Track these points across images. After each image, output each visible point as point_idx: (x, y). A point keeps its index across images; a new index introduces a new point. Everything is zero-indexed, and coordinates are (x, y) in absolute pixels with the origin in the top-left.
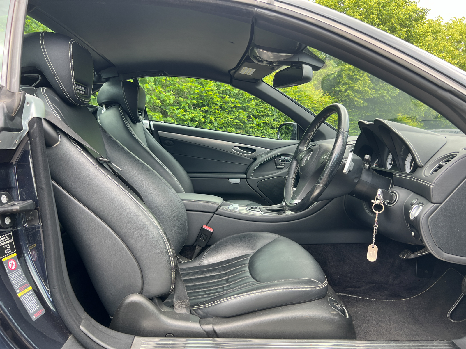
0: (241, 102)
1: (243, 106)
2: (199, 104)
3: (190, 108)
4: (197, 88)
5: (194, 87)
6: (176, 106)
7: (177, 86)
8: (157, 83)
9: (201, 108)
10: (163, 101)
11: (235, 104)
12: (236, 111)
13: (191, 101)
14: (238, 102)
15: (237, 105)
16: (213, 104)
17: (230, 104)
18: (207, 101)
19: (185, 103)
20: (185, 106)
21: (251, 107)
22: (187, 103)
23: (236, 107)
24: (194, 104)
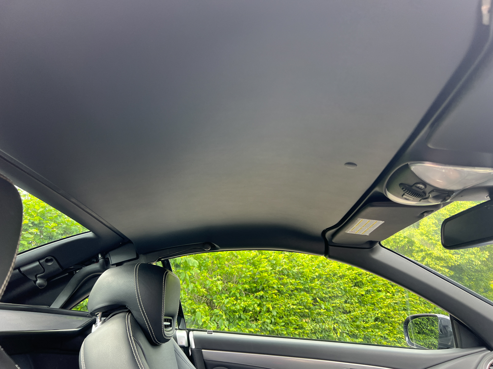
0: (302, 282)
1: (305, 287)
2: (252, 289)
3: (241, 294)
4: (249, 269)
5: (245, 269)
6: (224, 294)
7: (226, 269)
8: (202, 268)
9: (255, 294)
10: (208, 290)
11: (295, 285)
12: (297, 293)
13: (242, 286)
14: (299, 283)
15: (298, 287)
16: (269, 287)
17: (290, 286)
18: (261, 285)
19: (235, 289)
20: (236, 292)
21: (315, 287)
22: (237, 289)
23: (297, 289)
24: (245, 290)
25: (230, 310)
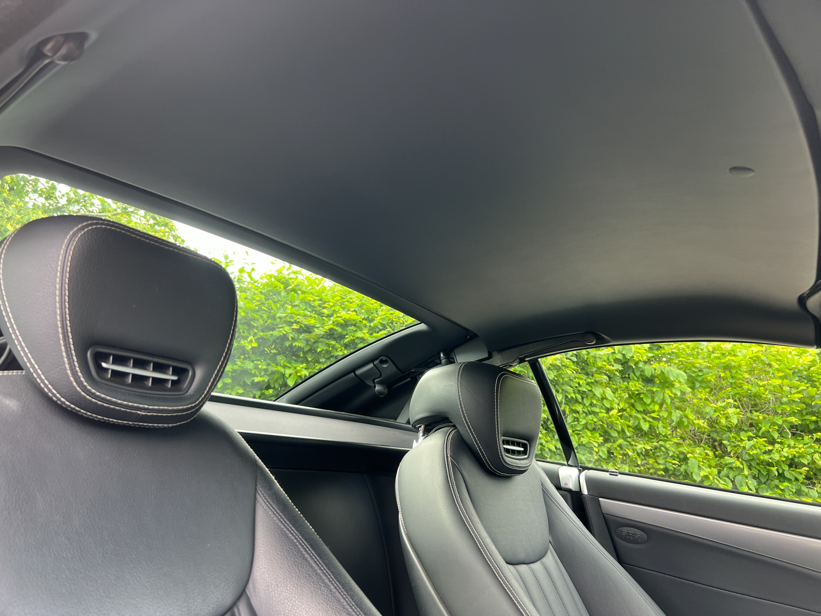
2: (807, 425)
3: (783, 434)
4: (797, 388)
5: (788, 388)
6: (746, 431)
8: (697, 385)
9: (814, 434)
10: (713, 423)
13: (785, 418)
19: (769, 424)
20: (771, 430)
25: (759, 460)
